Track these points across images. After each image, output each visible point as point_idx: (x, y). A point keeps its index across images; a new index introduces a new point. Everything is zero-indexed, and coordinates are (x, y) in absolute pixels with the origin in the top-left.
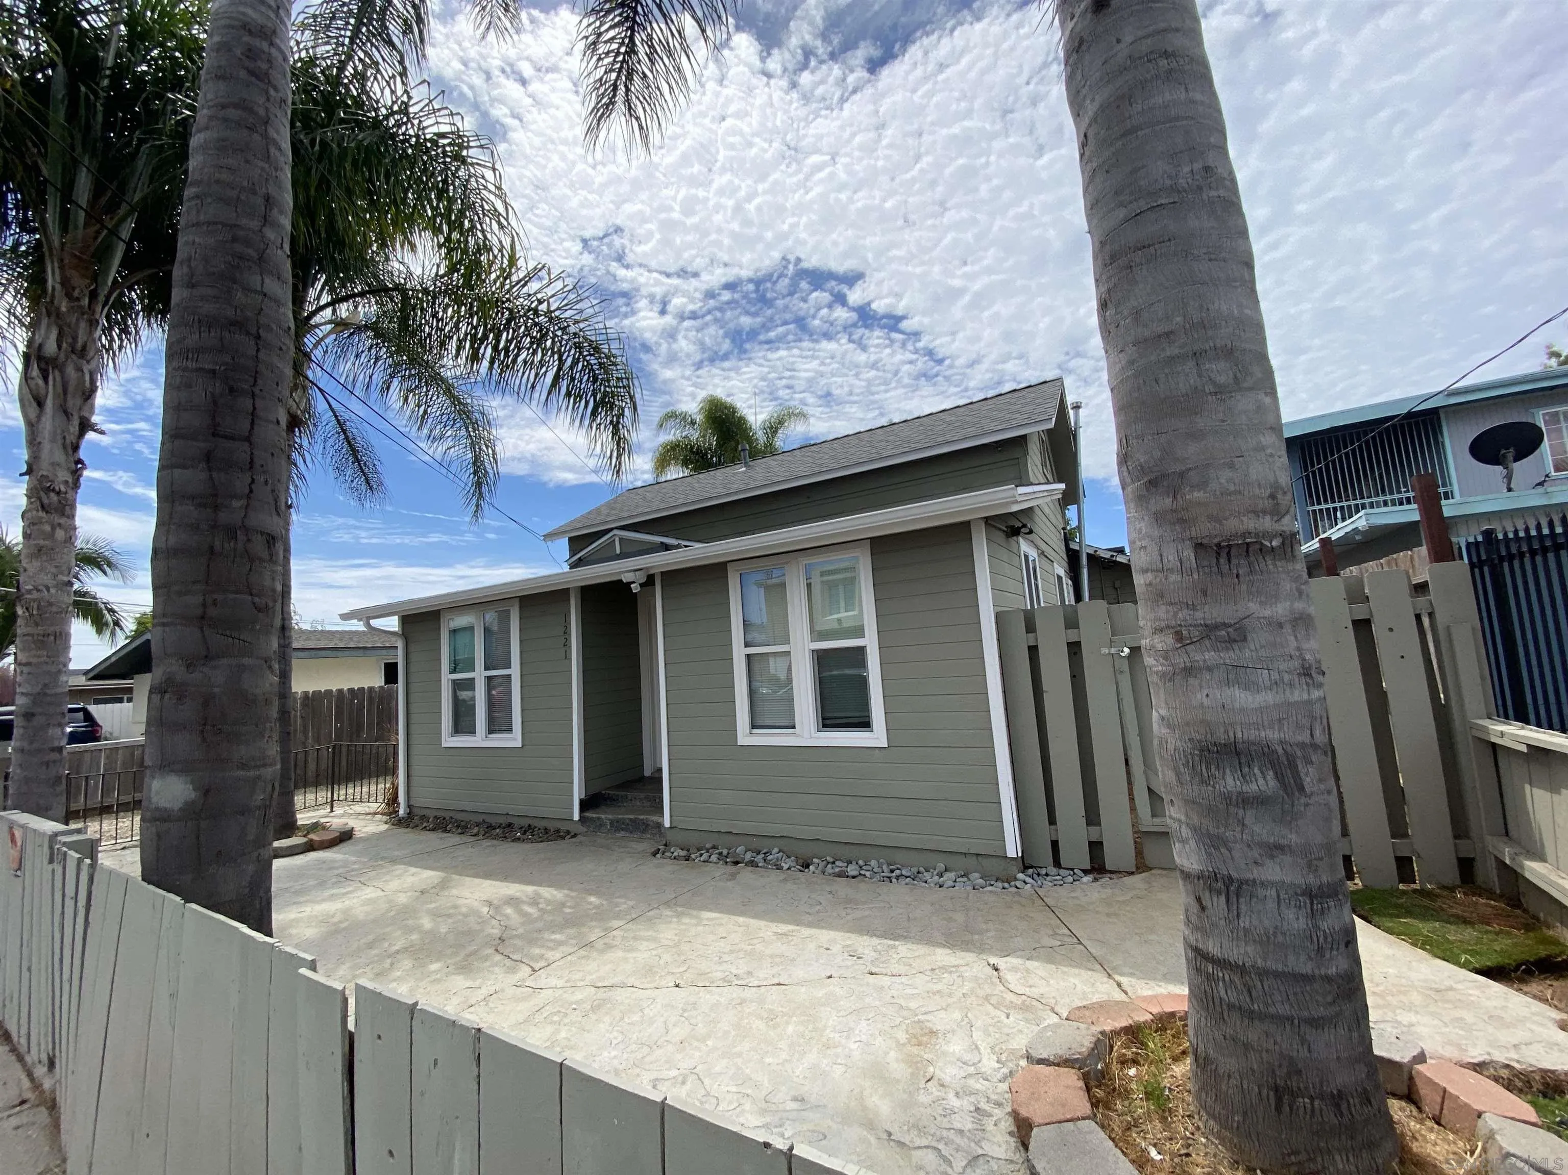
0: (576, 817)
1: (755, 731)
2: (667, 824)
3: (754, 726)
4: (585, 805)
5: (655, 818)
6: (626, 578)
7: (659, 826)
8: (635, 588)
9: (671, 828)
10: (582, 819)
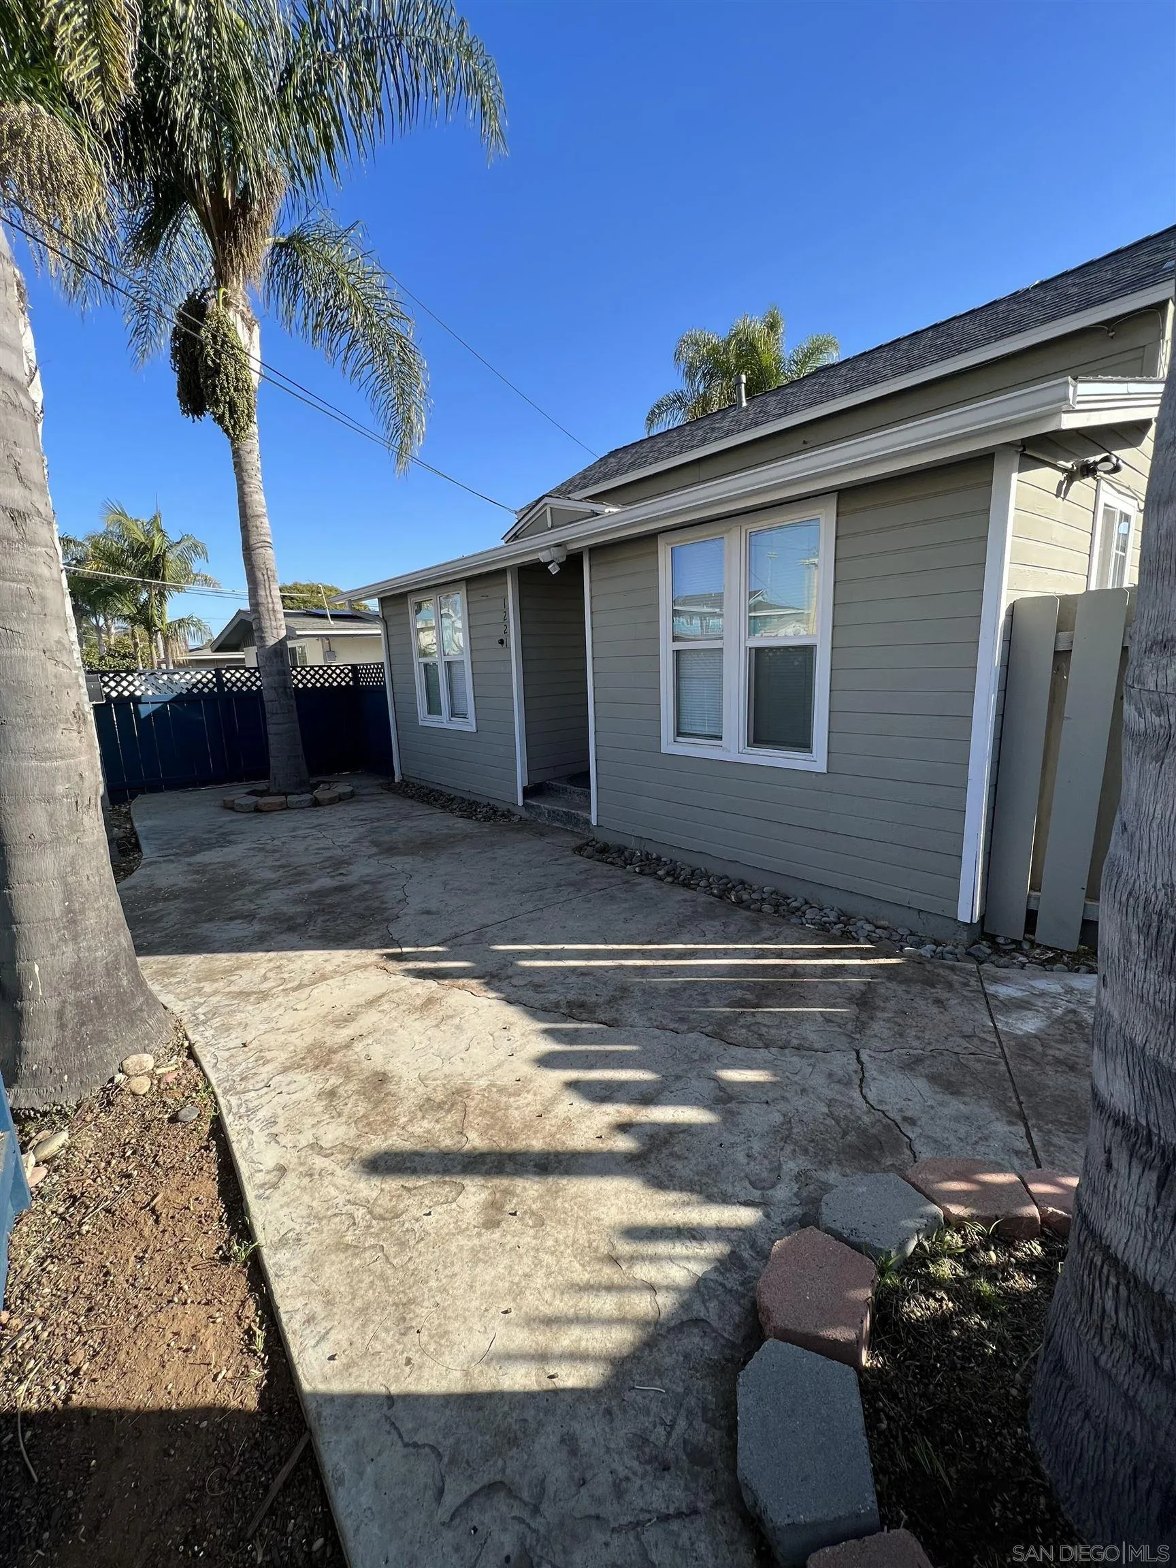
0: (520, 803)
1: (680, 739)
2: (594, 822)
3: (679, 734)
4: (527, 793)
5: (585, 815)
6: (544, 557)
7: (588, 822)
8: (554, 569)
9: (598, 826)
10: (524, 804)
